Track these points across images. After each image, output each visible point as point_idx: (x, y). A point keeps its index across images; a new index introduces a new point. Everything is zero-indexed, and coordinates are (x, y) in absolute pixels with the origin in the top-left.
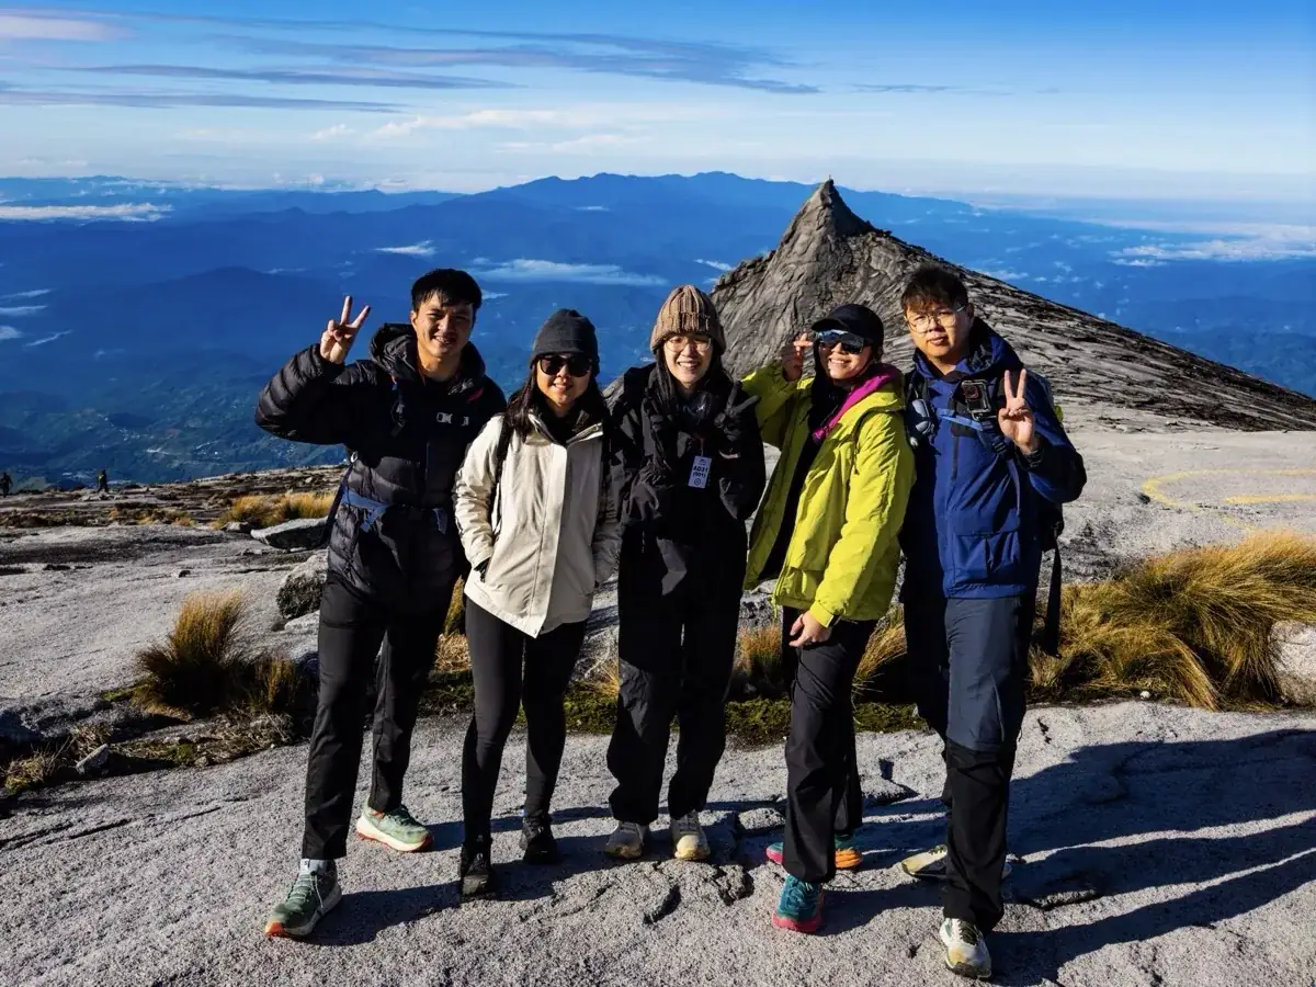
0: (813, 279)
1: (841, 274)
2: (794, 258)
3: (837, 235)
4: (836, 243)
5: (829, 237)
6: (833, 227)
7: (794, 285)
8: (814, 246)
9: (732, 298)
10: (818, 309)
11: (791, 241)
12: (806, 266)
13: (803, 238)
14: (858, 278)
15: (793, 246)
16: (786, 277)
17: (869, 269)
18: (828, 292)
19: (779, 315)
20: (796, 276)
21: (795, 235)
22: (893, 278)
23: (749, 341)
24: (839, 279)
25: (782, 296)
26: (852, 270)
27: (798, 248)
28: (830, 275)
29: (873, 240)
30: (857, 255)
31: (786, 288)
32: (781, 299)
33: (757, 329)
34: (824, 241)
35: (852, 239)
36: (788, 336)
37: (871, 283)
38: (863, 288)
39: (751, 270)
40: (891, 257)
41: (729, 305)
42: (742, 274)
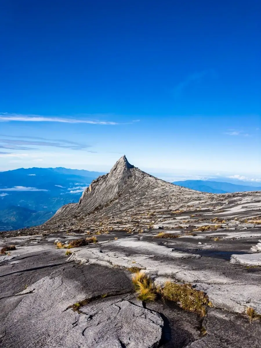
0: (123, 178)
1: (129, 177)
2: (117, 174)
3: (128, 168)
4: (128, 170)
5: (126, 169)
6: (126, 166)
7: (118, 180)
8: (122, 171)
9: (98, 185)
10: (124, 186)
11: (116, 170)
12: (121, 175)
13: (119, 169)
14: (133, 178)
15: (116, 171)
16: (115, 178)
17: (135, 176)
18: (126, 181)
19: (115, 187)
20: (118, 178)
21: (117, 168)
22: (142, 178)
23: (107, 194)
24: (128, 178)
25: (115, 182)
26: (131, 176)
27: (118, 171)
28: (127, 177)
29: (135, 169)
30: (132, 173)
31: (116, 181)
32: (115, 184)
33: (109, 191)
34: (125, 169)
35: (131, 169)
36: (117, 192)
37: (136, 179)
38: (135, 180)
39: (102, 178)
40: (140, 173)
41: (97, 186)
42: (100, 179)
